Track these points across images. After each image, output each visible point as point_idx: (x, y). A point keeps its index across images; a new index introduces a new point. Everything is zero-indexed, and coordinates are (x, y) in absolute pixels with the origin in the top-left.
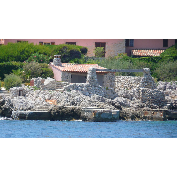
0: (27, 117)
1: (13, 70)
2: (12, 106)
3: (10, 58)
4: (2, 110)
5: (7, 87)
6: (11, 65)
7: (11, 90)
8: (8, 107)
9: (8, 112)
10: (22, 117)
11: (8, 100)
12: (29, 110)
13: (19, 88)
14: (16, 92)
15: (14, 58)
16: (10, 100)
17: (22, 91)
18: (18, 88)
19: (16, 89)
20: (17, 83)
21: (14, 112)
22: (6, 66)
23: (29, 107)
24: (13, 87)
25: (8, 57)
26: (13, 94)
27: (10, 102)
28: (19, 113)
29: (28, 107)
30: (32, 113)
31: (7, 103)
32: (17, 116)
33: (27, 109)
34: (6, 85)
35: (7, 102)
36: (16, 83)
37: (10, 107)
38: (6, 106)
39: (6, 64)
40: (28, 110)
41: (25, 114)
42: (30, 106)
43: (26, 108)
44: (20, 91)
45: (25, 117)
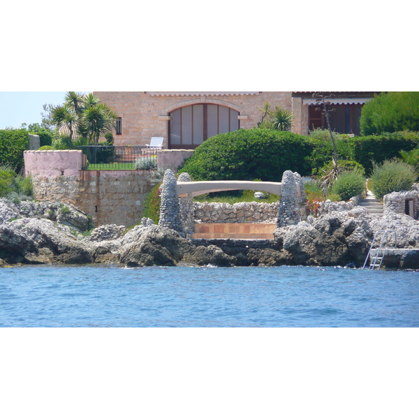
0: (402, 262)
1: (402, 151)
2: (370, 236)
3: (405, 124)
4: (348, 246)
5: (378, 192)
6: (398, 139)
7: (386, 200)
8: (361, 239)
9: (361, 250)
10: (391, 263)
11: (362, 223)
12: (410, 246)
13: (407, 193)
14: (399, 204)
15: (414, 124)
16: (366, 223)
17: (414, 201)
18: (404, 194)
19: (398, 197)
20: (402, 181)
21: (374, 252)
22: (387, 142)
23: (412, 238)
24: (391, 192)
25: (401, 121)
26: (392, 208)
27: (366, 227)
28: (384, 253)
29: (409, 240)
30: (415, 252)
31: (359, 230)
32: (380, 260)
33: (407, 243)
34: (375, 188)
35: (359, 228)
36: (399, 182)
37: (367, 240)
38: (357, 236)
39: (387, 138)
40: (408, 245)
41: (398, 255)
42: (415, 238)
43: (403, 241)
44: (407, 201)
45: (399, 263)
